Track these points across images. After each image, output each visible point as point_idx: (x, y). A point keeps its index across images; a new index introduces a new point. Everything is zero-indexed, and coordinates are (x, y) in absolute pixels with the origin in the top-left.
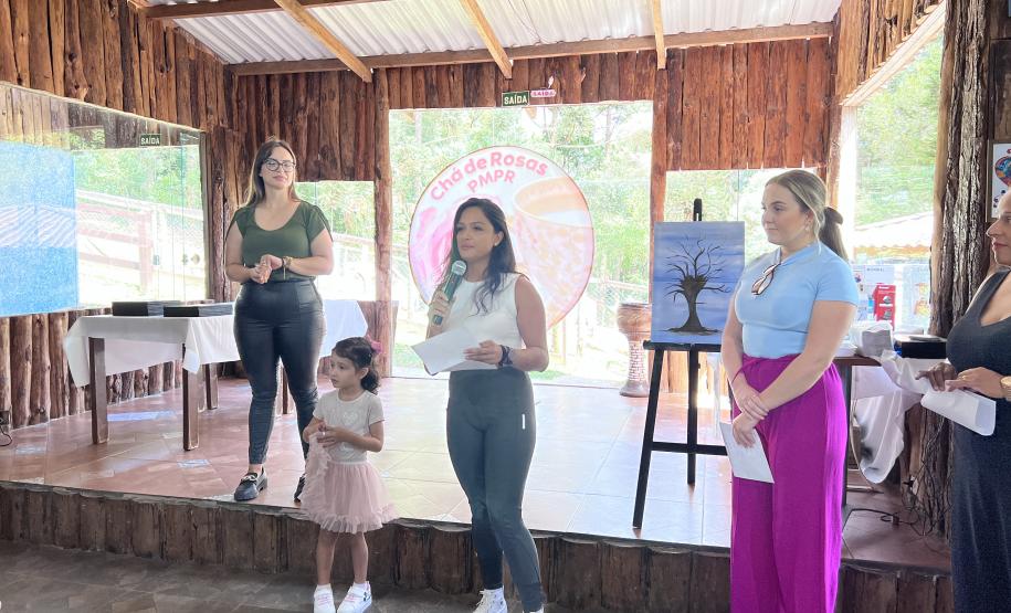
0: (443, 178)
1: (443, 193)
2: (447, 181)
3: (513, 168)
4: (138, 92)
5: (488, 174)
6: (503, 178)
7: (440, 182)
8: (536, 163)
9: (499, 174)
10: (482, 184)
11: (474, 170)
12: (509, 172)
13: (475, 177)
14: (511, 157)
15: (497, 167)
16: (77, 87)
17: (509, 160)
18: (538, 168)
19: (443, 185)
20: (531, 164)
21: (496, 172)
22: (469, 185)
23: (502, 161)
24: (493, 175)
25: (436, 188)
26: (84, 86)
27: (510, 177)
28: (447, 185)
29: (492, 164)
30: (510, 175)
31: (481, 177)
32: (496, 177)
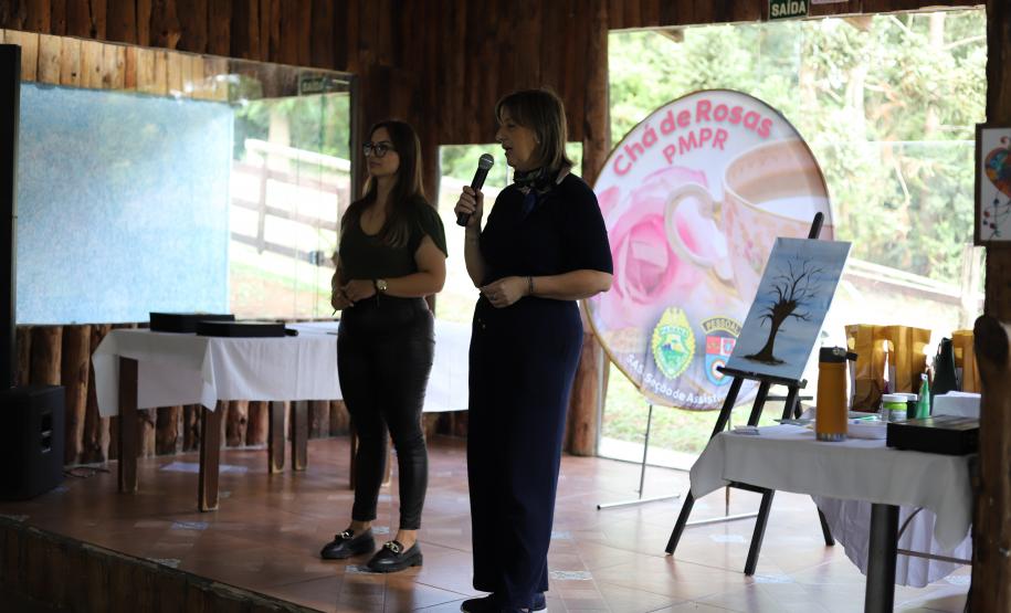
0: (630, 142)
1: (630, 165)
2: (636, 145)
3: (725, 125)
4: (254, 29)
5: (691, 135)
6: (711, 141)
7: (627, 149)
8: (757, 117)
9: (706, 134)
10: (681, 152)
11: (673, 128)
12: (719, 131)
13: (673, 139)
14: (724, 107)
15: (704, 124)
16: (165, 33)
17: (721, 114)
18: (759, 125)
19: (629, 151)
20: (751, 120)
21: (702, 131)
22: (665, 152)
23: (711, 115)
24: (697, 137)
25: (620, 157)
26: (175, 31)
27: (720, 140)
28: (636, 153)
29: (698, 120)
30: (721, 136)
31: (681, 140)
32: (702, 139)
